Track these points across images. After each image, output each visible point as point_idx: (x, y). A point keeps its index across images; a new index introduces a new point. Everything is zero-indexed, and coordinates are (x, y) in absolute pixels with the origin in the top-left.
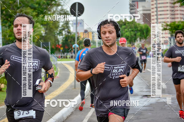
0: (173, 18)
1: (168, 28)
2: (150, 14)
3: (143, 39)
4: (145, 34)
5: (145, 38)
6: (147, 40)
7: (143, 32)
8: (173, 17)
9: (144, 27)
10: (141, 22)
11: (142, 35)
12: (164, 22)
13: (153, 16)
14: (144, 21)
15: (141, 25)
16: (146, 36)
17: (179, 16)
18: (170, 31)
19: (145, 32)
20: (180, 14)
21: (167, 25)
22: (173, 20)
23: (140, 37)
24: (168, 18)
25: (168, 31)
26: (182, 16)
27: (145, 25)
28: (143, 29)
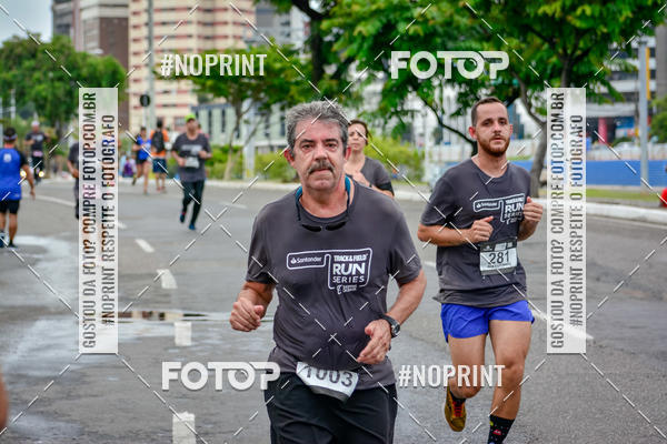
0: (207, 38)
2: (126, 19)
8: (208, 31)
9: (101, 67)
10: (93, 48)
12: (175, 51)
13: (135, 27)
14: (101, 46)
15: (89, 60)
18: (195, 82)
19: (104, 83)
20: (235, 23)
22: (209, 45)
24: (190, 36)
25: (190, 82)
26: (240, 31)
27: (106, 57)
28: (98, 74)
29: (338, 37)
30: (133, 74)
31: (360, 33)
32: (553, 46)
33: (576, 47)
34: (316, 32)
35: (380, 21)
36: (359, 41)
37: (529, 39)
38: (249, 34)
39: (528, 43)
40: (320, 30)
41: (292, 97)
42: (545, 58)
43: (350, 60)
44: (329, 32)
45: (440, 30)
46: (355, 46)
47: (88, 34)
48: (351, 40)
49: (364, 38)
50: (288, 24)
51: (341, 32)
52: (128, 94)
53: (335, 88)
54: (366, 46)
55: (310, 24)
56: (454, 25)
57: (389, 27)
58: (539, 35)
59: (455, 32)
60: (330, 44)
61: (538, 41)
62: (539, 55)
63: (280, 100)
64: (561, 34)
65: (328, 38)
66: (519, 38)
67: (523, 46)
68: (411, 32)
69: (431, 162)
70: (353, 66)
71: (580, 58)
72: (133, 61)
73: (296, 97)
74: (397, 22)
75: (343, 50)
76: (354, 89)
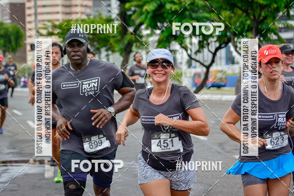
0: (67, 14)
1: (57, 31)
2: (24, 4)
3: (8, 51)
4: (13, 43)
5: (14, 50)
6: (17, 54)
7: (10, 39)
8: (68, 10)
9: (10, 30)
10: (6, 20)
11: (8, 45)
12: (49, 21)
13: (29, 8)
14: (12, 18)
15: (4, 26)
16: (14, 47)
17: (78, 9)
18: (60, 37)
19: (12, 38)
20: (82, 6)
21: (55, 27)
22: (68, 17)
23: (4, 48)
24: (58, 13)
25: (57, 37)
26: (83, 9)
27: (13, 24)
28: (9, 33)
29: (134, 12)
30: (28, 33)
31: (146, 10)
32: (248, 14)
33: (260, 15)
34: (123, 10)
35: (157, 3)
36: (145, 14)
37: (235, 11)
38: (88, 11)
39: (235, 14)
40: (125, 9)
41: (111, 44)
42: (244, 21)
43: (141, 24)
44: (129, 10)
45: (188, 7)
46: (143, 17)
47: (4, 12)
48: (141, 14)
49: (148, 12)
50: (109, 5)
51: (137, 9)
52: (25, 44)
53: (134, 39)
54: (149, 16)
55: (120, 6)
56: (196, 5)
57: (161, 6)
58: (241, 9)
59: (196, 9)
60: (131, 16)
61: (240, 12)
62: (241, 20)
63: (105, 46)
64: (252, 8)
65: (129, 13)
66: (230, 10)
67: (232, 15)
68: (173, 9)
69: (186, 77)
70: (143, 27)
71: (262, 21)
72: (28, 26)
73: (113, 44)
74: (165, 3)
75: (137, 19)
76: (144, 39)
